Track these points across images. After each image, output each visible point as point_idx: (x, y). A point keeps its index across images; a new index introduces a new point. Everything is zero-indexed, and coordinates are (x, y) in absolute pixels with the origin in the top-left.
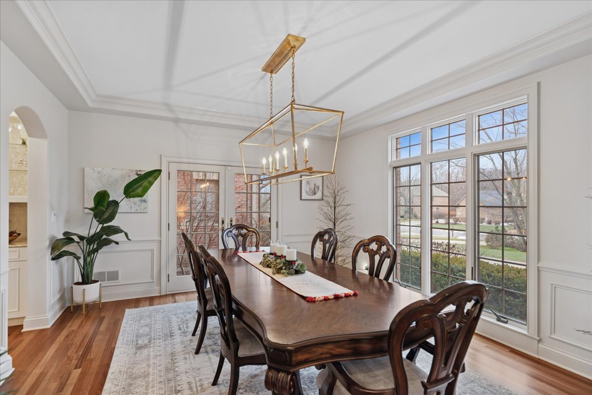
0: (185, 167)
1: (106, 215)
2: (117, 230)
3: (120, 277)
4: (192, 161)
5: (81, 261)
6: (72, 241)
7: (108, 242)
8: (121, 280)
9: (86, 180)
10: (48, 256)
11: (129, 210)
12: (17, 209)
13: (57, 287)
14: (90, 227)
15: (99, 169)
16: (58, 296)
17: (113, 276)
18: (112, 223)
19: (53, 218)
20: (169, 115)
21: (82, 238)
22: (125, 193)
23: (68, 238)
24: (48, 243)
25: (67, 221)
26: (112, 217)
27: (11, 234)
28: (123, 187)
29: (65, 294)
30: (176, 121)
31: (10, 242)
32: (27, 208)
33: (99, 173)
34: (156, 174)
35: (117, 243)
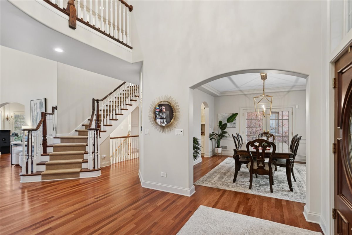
0: (249, 111)
1: (223, 128)
2: (226, 133)
3: (228, 148)
4: (251, 108)
5: (217, 141)
6: (214, 135)
7: (224, 136)
8: (228, 149)
9: (219, 117)
10: (209, 139)
11: (230, 127)
12: (203, 126)
13: (211, 148)
14: (219, 132)
15: (222, 114)
16: (212, 150)
17: (226, 147)
18: (225, 130)
19: (210, 128)
20: (242, 94)
21: (217, 134)
22: (227, 121)
23: (213, 134)
24: (209, 135)
25: (214, 130)
26: (225, 129)
27: (202, 132)
28: (227, 119)
29: (213, 151)
30: (245, 95)
31: (202, 134)
32: (205, 126)
33: (222, 115)
34: (236, 115)
35: (226, 137)
